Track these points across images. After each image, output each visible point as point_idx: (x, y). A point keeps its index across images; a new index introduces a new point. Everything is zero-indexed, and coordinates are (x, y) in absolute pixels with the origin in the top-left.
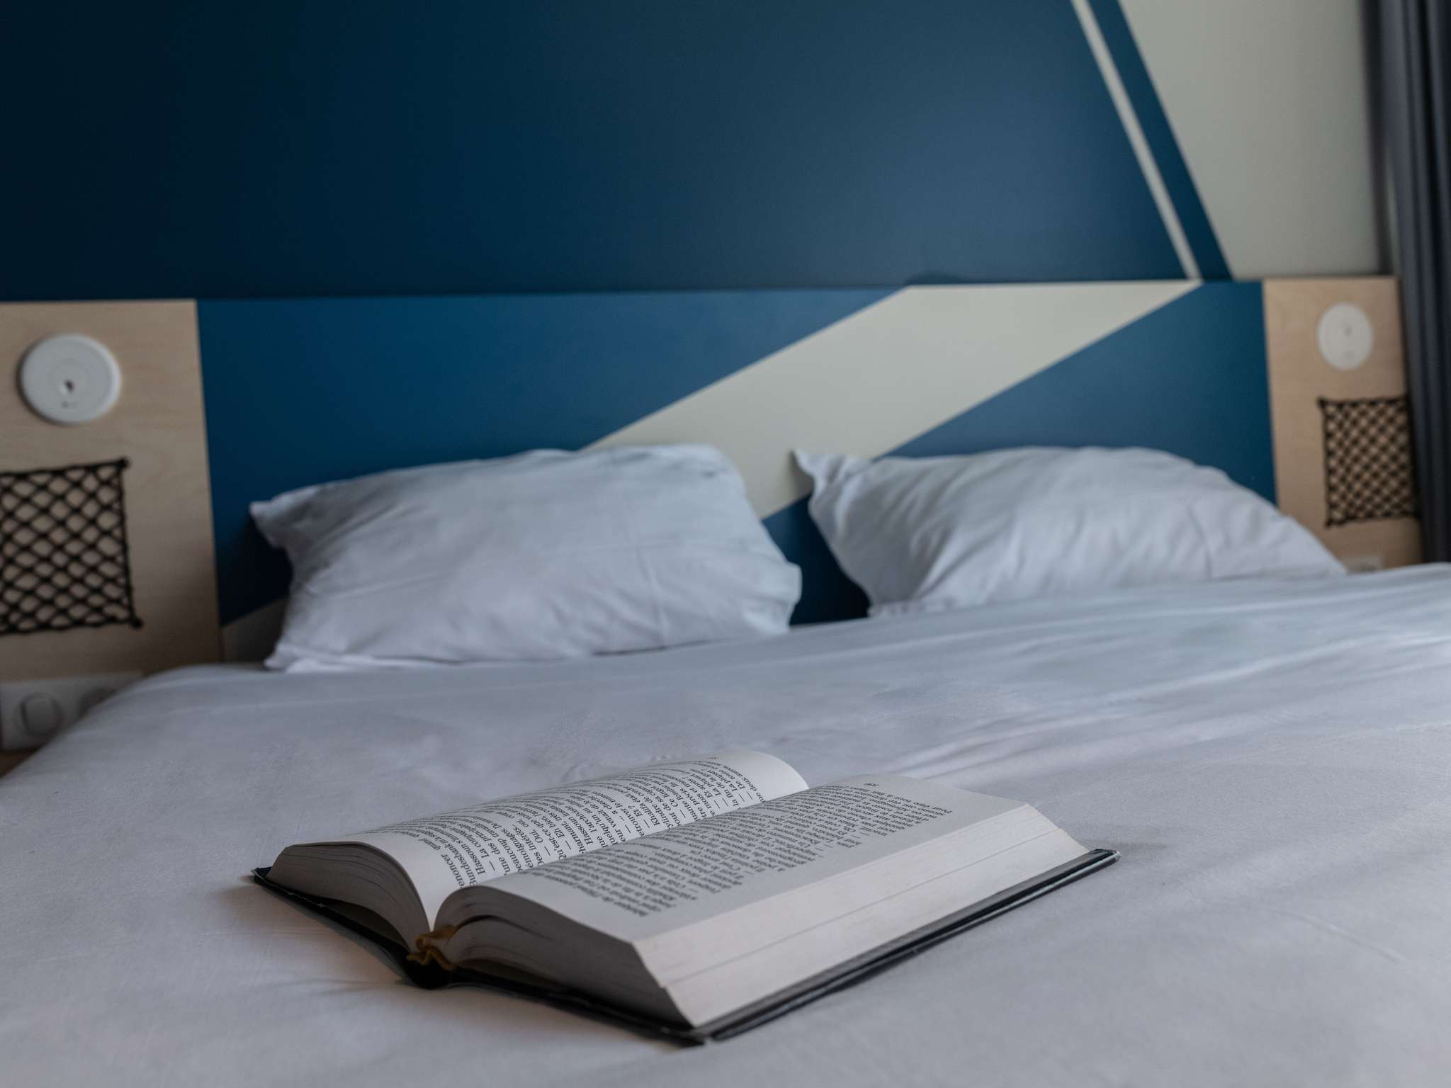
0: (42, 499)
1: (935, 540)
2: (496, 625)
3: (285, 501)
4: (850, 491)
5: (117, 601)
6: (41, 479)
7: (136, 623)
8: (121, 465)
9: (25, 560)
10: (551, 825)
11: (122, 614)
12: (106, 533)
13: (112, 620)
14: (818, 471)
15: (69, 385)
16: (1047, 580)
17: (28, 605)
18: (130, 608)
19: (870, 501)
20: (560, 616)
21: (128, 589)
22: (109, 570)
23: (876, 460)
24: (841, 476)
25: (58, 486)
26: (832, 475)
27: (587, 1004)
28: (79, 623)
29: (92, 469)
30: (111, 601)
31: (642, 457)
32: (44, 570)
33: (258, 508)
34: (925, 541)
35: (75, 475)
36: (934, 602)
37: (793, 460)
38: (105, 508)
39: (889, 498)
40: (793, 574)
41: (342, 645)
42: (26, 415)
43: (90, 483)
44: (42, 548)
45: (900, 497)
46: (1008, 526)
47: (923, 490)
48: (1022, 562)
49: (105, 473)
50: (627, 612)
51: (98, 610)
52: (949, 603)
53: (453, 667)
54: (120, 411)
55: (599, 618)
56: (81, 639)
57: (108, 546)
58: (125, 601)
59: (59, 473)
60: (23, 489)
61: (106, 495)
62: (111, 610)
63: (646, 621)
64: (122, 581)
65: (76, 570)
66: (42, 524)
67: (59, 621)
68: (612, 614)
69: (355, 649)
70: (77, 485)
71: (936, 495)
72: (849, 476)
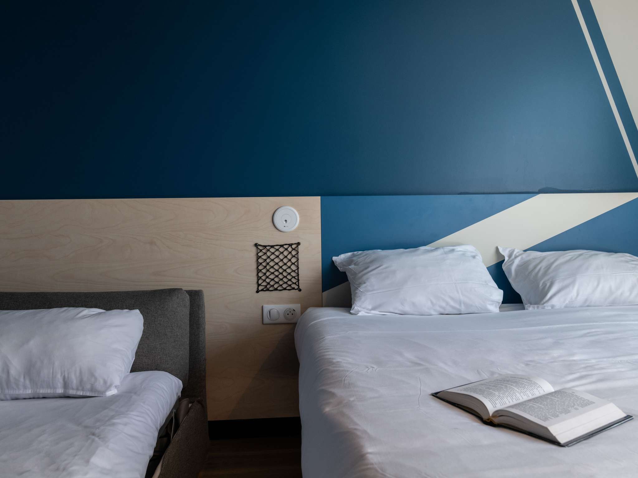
0: (277, 253)
1: (548, 285)
2: (414, 304)
3: (343, 257)
4: (517, 262)
5: (295, 283)
6: (277, 247)
7: (300, 290)
8: (298, 244)
9: (272, 270)
10: (505, 394)
11: (296, 287)
12: (293, 264)
13: (294, 289)
14: (505, 253)
15: (286, 221)
16: (586, 300)
17: (272, 283)
18: (298, 286)
19: (524, 266)
20: (432, 302)
21: (298, 280)
22: (293, 274)
23: (525, 251)
24: (513, 257)
25: (281, 250)
26: (510, 256)
27: (537, 436)
28: (285, 289)
29: (290, 245)
30: (293, 283)
31: (453, 250)
32: (277, 273)
33: (334, 258)
34: (545, 285)
35: (286, 247)
36: (548, 306)
37: (497, 249)
38: (294, 256)
39: (531, 267)
40: (501, 292)
41: (370, 307)
42: (275, 229)
43: (290, 249)
44: (276, 267)
45: (535, 267)
46: (573, 282)
47: (544, 264)
48: (578, 295)
49: (294, 246)
50: (452, 303)
51: (290, 285)
52: (553, 307)
53: (401, 316)
54: (298, 228)
55: (444, 304)
56: (285, 294)
57: (293, 268)
58: (297, 283)
59: (282, 246)
60: (272, 250)
61: (294, 253)
62: (293, 286)
63: (457, 306)
64: (296, 277)
65: (285, 274)
66: (277, 260)
67: (279, 288)
68: (447, 303)
69: (374, 309)
70: (286, 249)
71: (548, 267)
72: (516, 257)
